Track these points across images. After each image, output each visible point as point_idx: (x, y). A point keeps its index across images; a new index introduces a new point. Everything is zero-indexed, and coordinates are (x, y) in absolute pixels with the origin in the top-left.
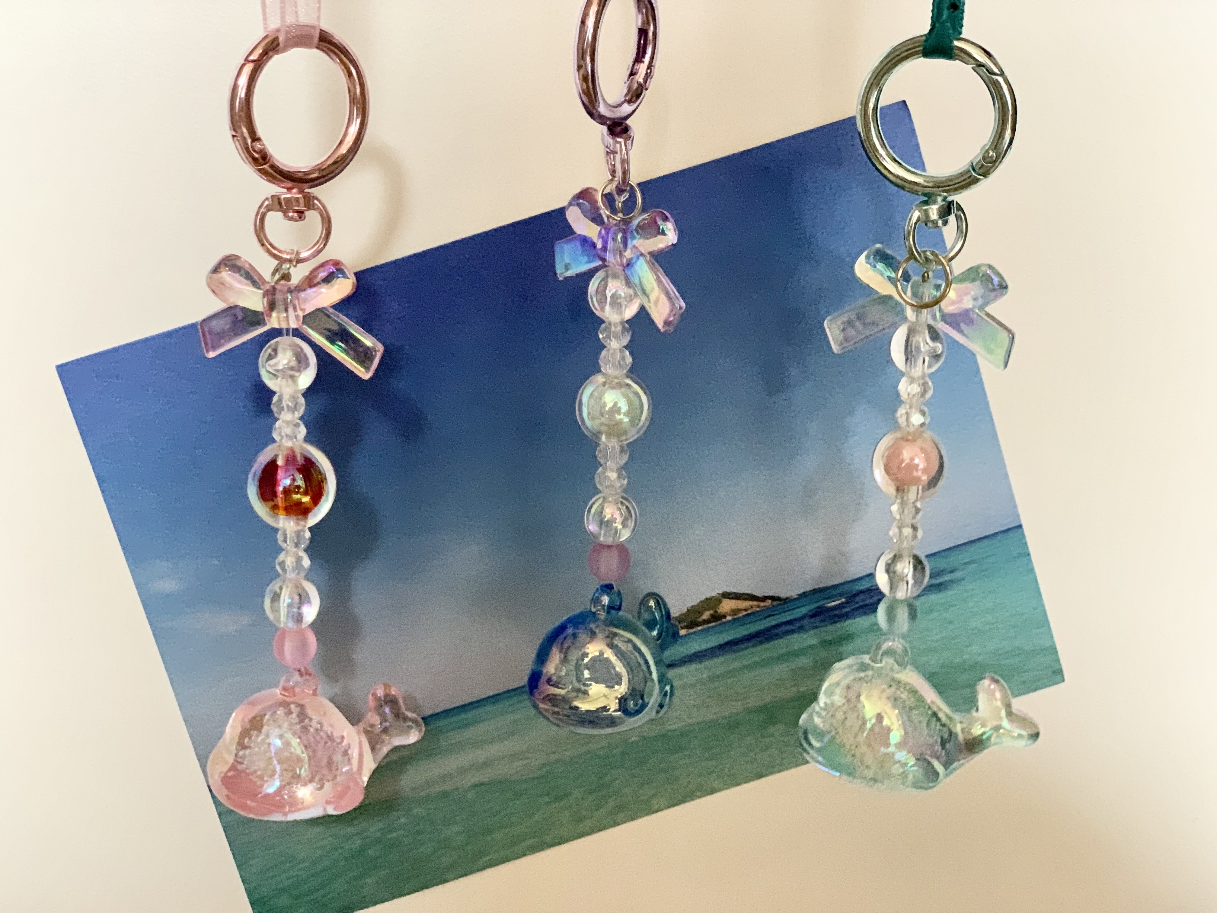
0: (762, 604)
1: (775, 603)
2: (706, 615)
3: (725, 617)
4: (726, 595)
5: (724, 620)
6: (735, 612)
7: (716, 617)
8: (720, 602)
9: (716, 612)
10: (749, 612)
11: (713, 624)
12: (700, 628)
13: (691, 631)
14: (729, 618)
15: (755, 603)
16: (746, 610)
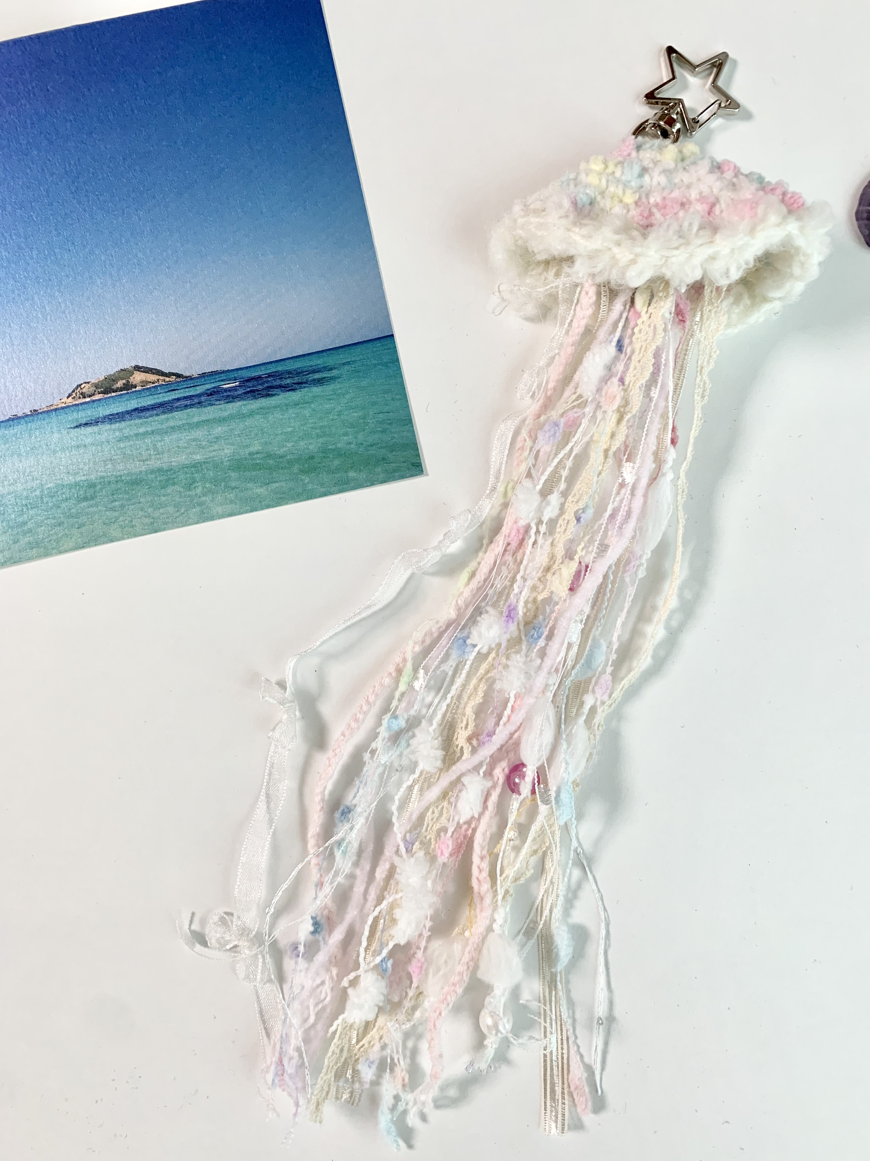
0: (167, 379)
2: (120, 384)
3: (136, 386)
4: (138, 368)
5: (134, 390)
6: (144, 383)
7: (128, 386)
8: (133, 374)
9: (128, 382)
10: (156, 384)
11: (125, 392)
12: (112, 395)
13: (106, 396)
14: (139, 388)
15: (161, 378)
16: (153, 383)
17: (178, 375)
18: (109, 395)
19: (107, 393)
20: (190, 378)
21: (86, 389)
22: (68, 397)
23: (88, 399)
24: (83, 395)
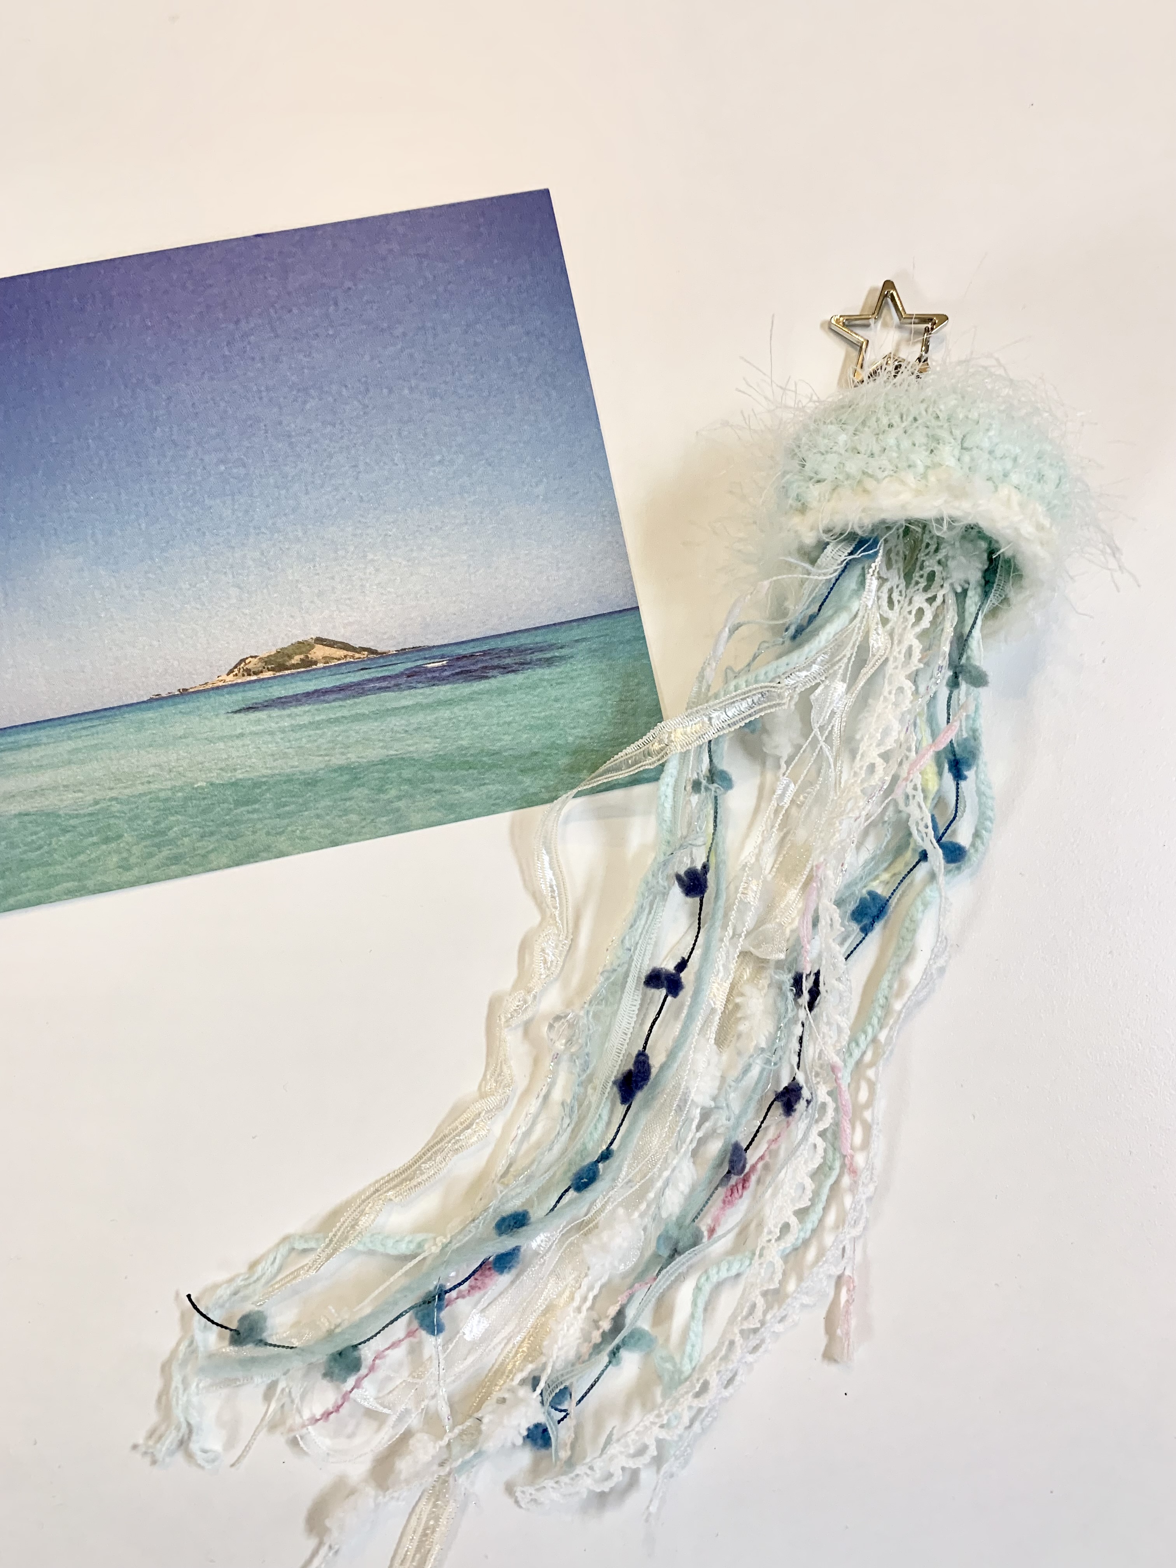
0: (357, 655)
1: (371, 656)
2: (296, 659)
3: (315, 663)
4: (320, 641)
5: (314, 667)
6: (327, 659)
7: (308, 663)
8: (312, 647)
9: (307, 657)
10: (342, 661)
11: (303, 670)
12: (287, 672)
13: (278, 674)
14: (320, 665)
15: (350, 653)
16: (339, 659)
17: (371, 651)
18: (282, 673)
19: (280, 671)
20: (385, 655)
21: (253, 664)
22: (228, 674)
23: (254, 678)
24: (249, 672)
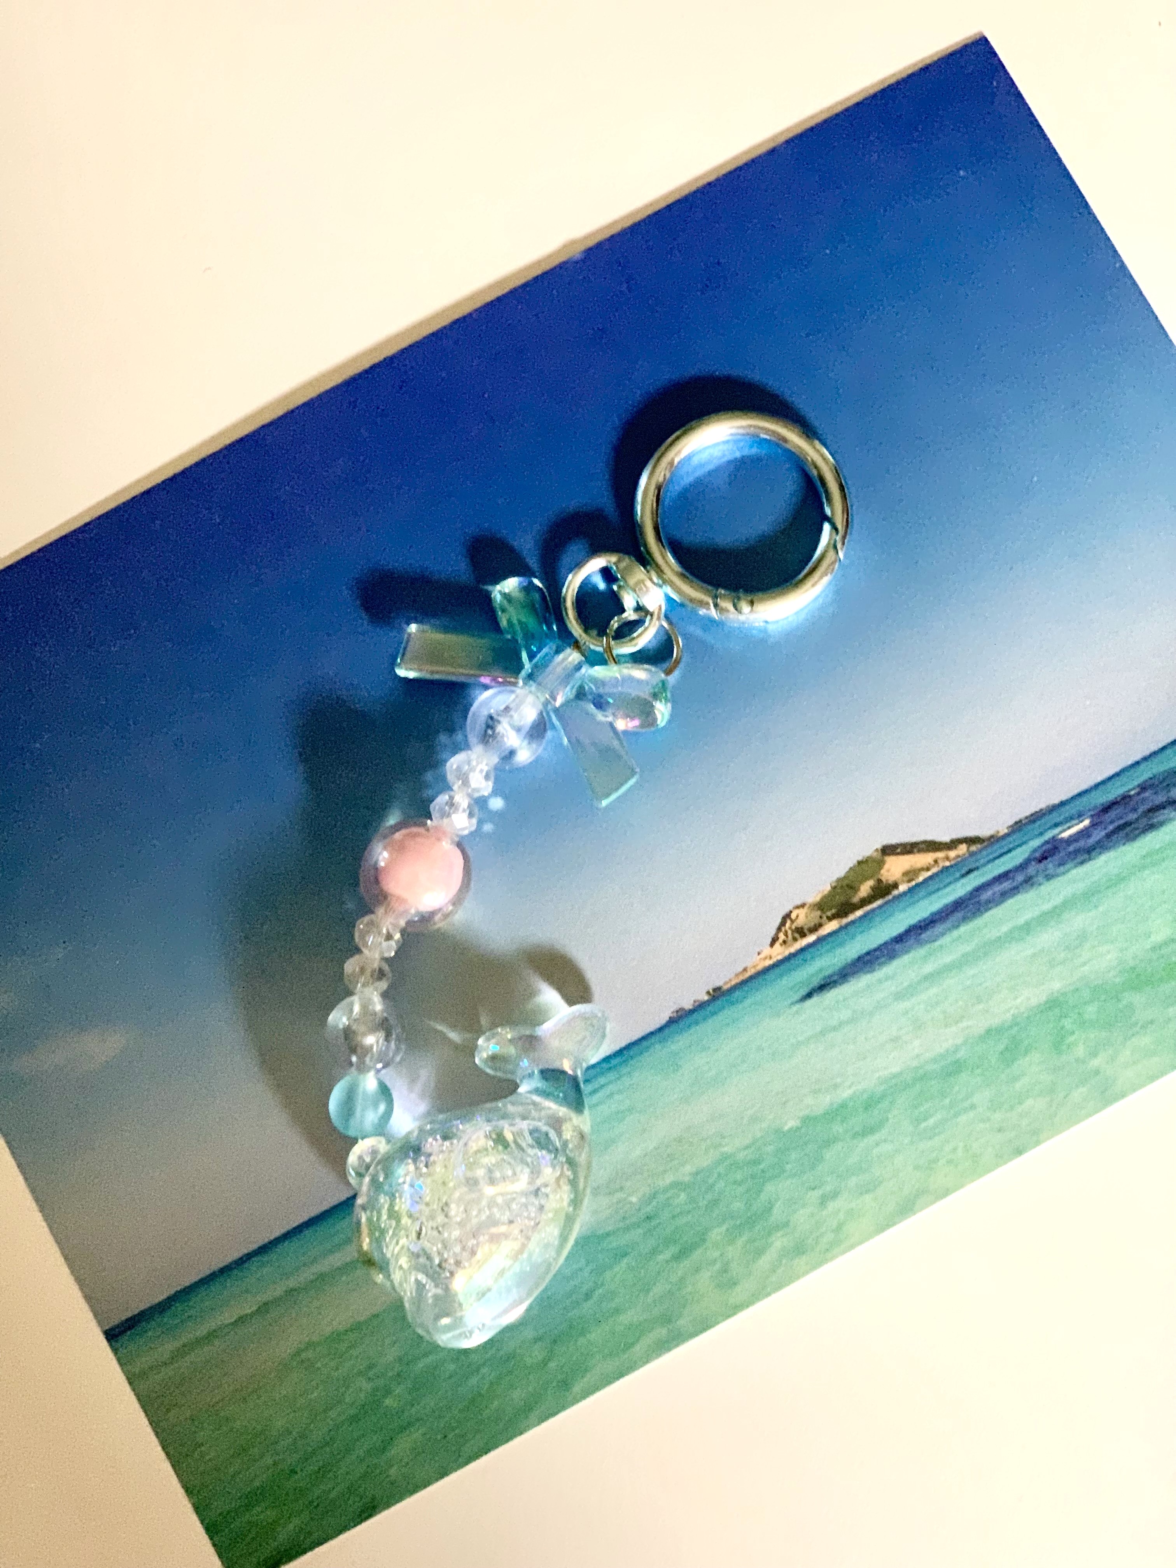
0: (952, 854)
1: (974, 848)
2: (865, 889)
3: (895, 886)
4: (888, 850)
5: (895, 892)
6: (910, 874)
7: (883, 890)
8: (880, 864)
9: (879, 881)
10: (934, 870)
11: (879, 902)
12: (859, 913)
13: (845, 921)
14: (903, 888)
15: (940, 855)
16: (928, 869)
17: (970, 841)
18: (851, 917)
19: (846, 915)
20: (993, 840)
21: (802, 918)
22: (772, 944)
23: (811, 938)
24: (801, 933)
